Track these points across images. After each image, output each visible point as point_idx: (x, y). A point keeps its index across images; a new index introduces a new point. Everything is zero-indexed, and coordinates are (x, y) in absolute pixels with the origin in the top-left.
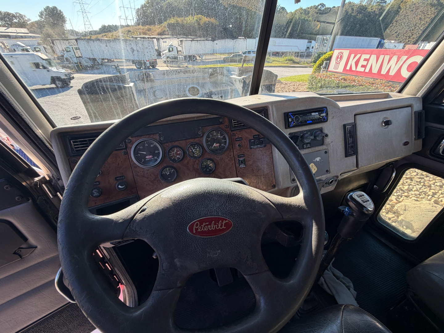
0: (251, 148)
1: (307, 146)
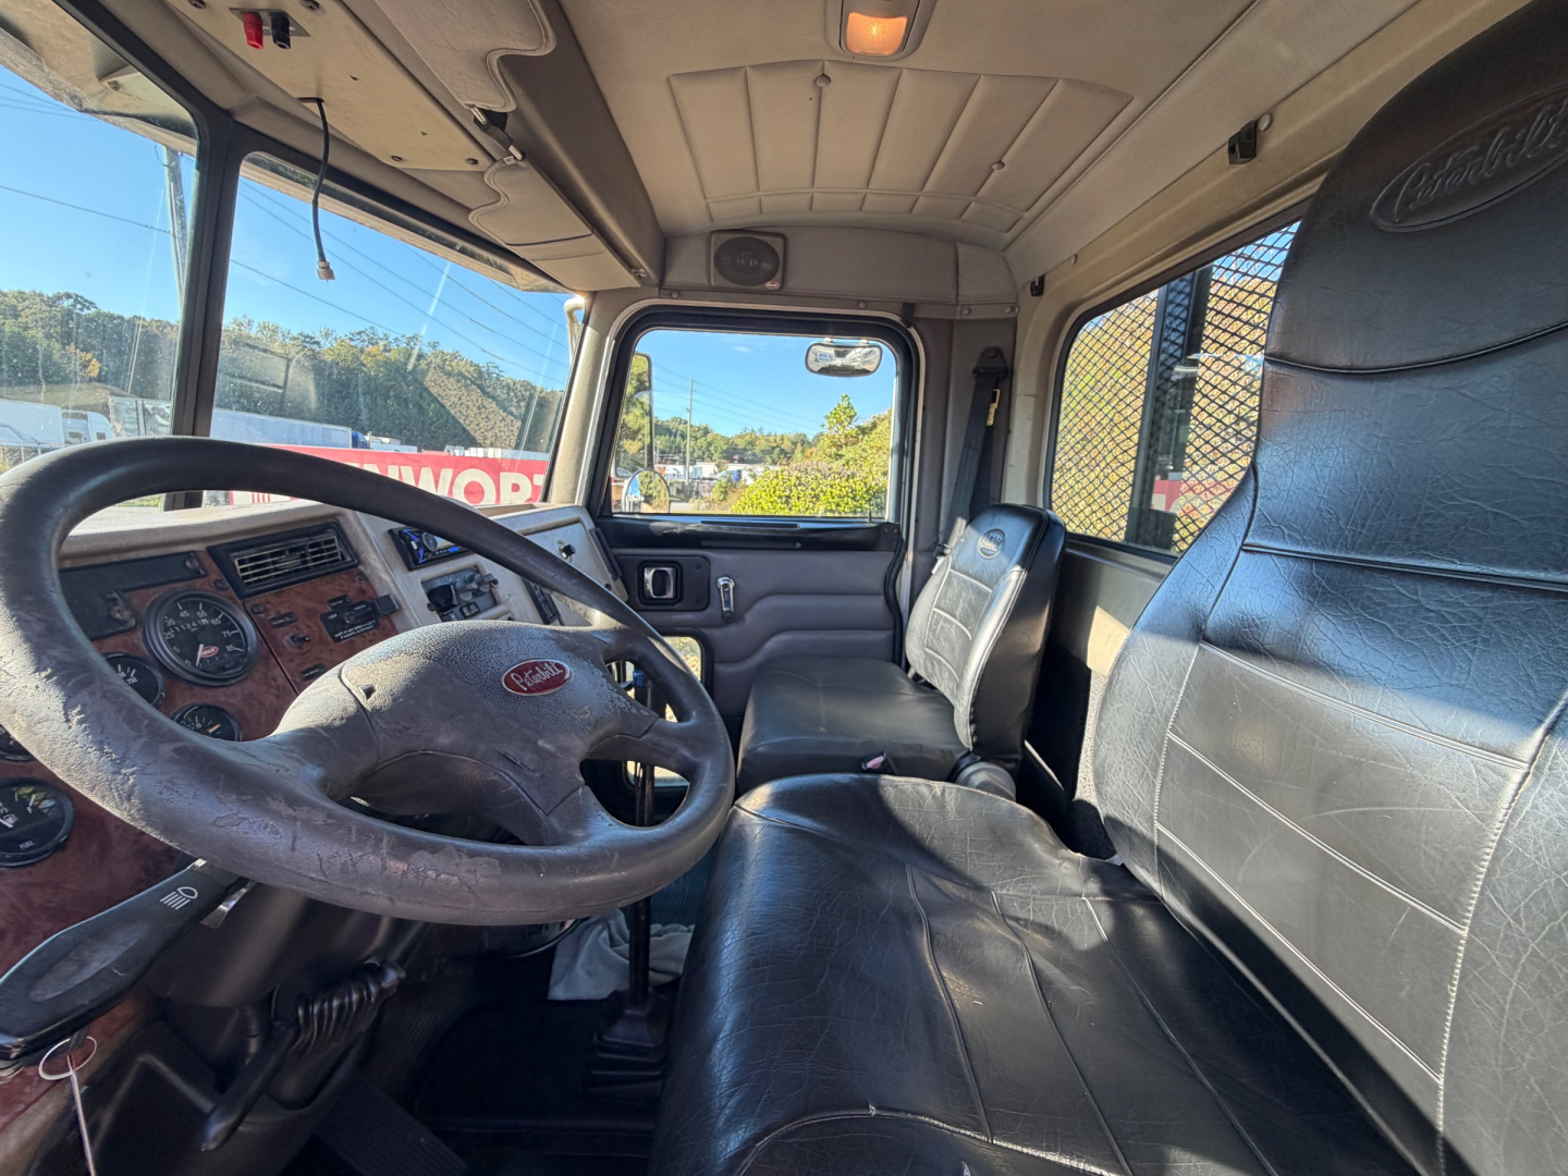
0: (339, 639)
1: (470, 610)
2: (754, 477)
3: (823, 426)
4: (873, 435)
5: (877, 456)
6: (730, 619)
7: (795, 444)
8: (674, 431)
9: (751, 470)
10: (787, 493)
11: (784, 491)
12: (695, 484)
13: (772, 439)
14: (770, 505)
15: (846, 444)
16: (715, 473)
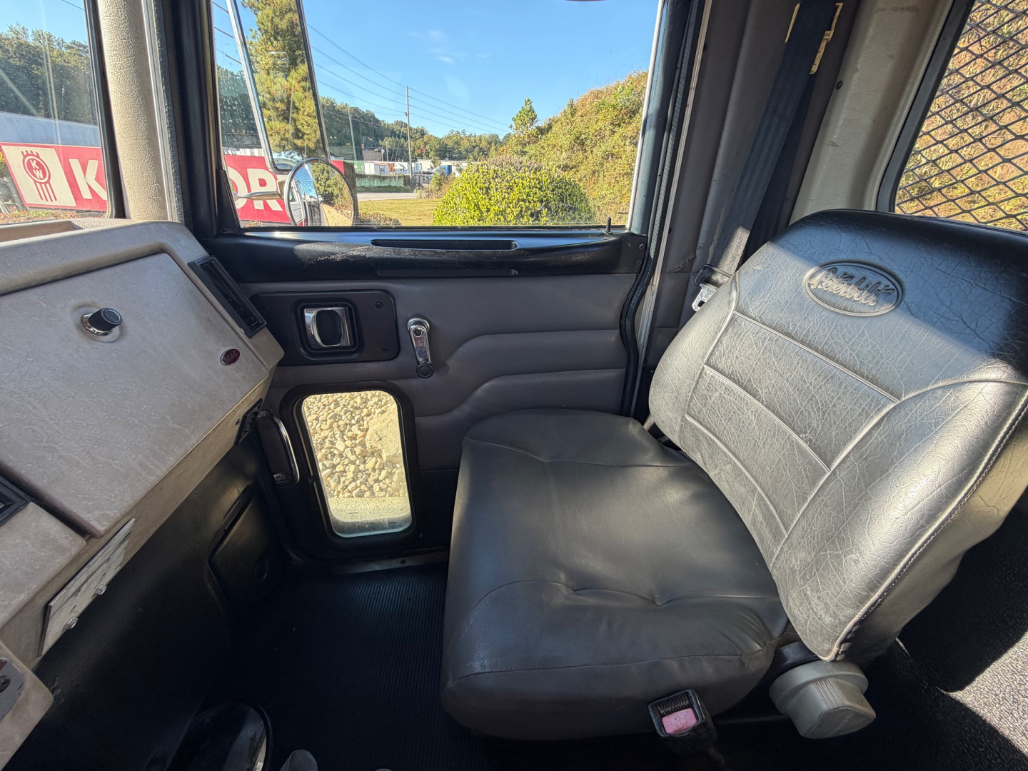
2: (460, 170)
3: (511, 127)
4: (549, 135)
5: (552, 153)
6: (425, 372)
7: (490, 143)
8: (397, 133)
9: (458, 165)
10: (487, 185)
11: (484, 183)
12: (417, 177)
13: (472, 139)
14: (473, 196)
15: (529, 143)
16: (432, 168)
